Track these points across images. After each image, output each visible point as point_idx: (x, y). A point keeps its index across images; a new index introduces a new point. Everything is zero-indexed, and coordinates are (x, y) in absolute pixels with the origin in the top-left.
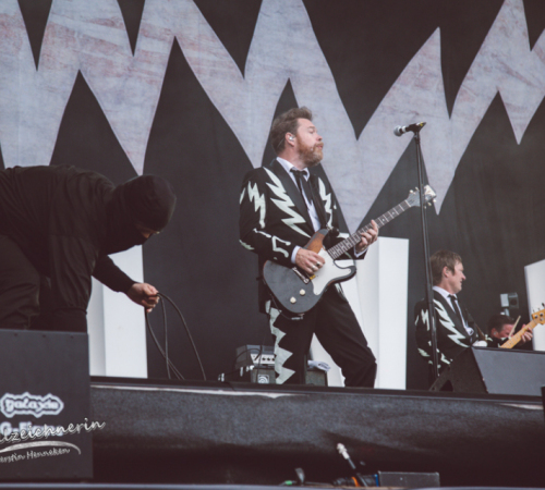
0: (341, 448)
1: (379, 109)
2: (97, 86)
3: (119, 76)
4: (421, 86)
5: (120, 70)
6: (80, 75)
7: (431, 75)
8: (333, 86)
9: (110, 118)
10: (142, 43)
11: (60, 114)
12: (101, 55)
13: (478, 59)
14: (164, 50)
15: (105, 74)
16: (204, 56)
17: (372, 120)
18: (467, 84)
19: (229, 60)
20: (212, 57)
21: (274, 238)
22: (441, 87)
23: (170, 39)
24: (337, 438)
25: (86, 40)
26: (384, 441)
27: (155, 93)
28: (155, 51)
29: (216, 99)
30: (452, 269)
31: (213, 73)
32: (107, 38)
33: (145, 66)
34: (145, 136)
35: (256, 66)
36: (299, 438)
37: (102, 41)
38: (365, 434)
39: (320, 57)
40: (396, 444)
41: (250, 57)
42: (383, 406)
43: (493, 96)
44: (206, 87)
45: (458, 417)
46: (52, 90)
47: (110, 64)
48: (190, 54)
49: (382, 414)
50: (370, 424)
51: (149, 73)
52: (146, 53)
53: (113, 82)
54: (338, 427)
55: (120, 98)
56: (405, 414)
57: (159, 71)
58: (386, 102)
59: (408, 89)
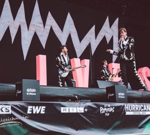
0: (76, 96)
1: (84, 38)
2: (38, 34)
3: (42, 32)
4: (91, 34)
5: (42, 31)
6: (35, 32)
7: (93, 33)
8: (77, 34)
9: (40, 39)
10: (46, 27)
11: (32, 38)
12: (39, 29)
13: (101, 30)
14: (49, 28)
15: (39, 32)
16: (56, 29)
17: (83, 40)
18: (99, 34)
19: (60, 29)
20: (57, 29)
21: (62, 66)
22: (95, 35)
23: (50, 26)
24: (75, 95)
25: (37, 26)
26: (83, 95)
27: (47, 35)
28: (48, 28)
29: (58, 36)
30: (105, 62)
31: (57, 32)
32: (40, 26)
33: (46, 30)
34: (46, 42)
35: (65, 31)
36: (70, 95)
37: (39, 26)
38: (80, 94)
39: (75, 29)
40: (84, 96)
41: (64, 29)
42: (82, 90)
43: (104, 36)
44: (56, 34)
45: (94, 92)
46: (30, 34)
47: (40, 30)
48: (54, 29)
49: (82, 91)
50: (80, 93)
51: (47, 32)
52: (46, 28)
53: (41, 33)
54: (76, 93)
55: (42, 36)
56: (86, 91)
57: (48, 31)
58: (85, 37)
59: (89, 35)
